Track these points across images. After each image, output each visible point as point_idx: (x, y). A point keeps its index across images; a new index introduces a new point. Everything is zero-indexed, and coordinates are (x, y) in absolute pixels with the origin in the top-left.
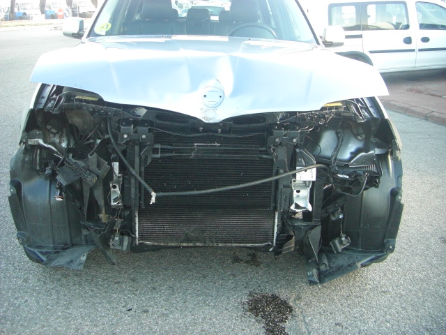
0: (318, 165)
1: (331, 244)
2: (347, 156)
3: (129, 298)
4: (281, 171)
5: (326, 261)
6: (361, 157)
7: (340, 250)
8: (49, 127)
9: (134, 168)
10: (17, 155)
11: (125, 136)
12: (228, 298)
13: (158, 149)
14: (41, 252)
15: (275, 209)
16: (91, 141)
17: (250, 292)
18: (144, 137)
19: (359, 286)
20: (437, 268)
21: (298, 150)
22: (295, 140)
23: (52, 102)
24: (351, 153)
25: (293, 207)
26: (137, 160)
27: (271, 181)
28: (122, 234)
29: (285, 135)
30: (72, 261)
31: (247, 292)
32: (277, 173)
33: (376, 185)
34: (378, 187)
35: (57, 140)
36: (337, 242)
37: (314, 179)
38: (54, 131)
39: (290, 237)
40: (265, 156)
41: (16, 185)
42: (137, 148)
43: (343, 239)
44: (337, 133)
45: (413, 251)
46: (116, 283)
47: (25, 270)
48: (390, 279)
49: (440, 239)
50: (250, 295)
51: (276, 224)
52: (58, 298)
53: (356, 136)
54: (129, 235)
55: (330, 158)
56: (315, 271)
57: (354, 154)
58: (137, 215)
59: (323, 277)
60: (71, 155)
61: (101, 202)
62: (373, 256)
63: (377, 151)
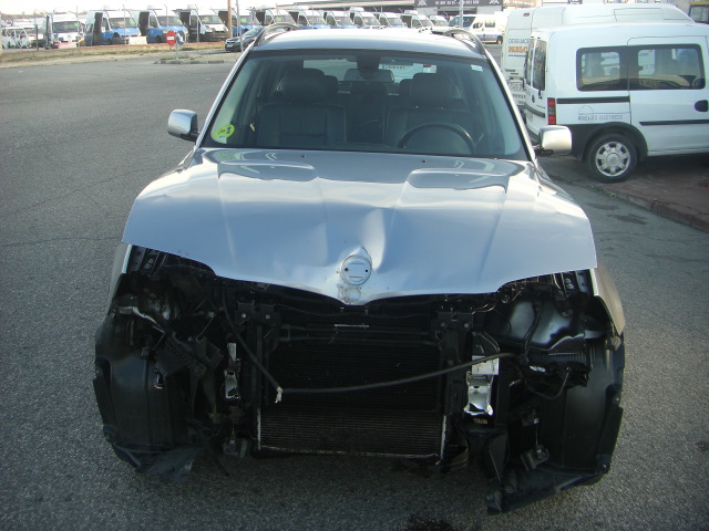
0: (502, 355)
1: (522, 457)
2: (546, 339)
3: (248, 516)
4: (451, 362)
5: (513, 482)
6: (564, 341)
7: (534, 467)
8: (146, 290)
9: (255, 354)
10: (104, 325)
11: (244, 316)
12: (381, 522)
13: (286, 330)
14: (134, 454)
15: (442, 412)
16: (202, 313)
17: (412, 516)
18: (268, 317)
19: (565, 514)
20: (684, 491)
21: (474, 334)
22: (466, 326)
23: (151, 261)
24: (553, 336)
25: (466, 409)
26: (259, 344)
27: (436, 377)
28: (240, 436)
29: (455, 318)
30: (173, 470)
31: (407, 515)
32: (446, 366)
33: (583, 383)
34: (585, 386)
35: (157, 309)
36: (529, 455)
37: (497, 372)
38: (153, 295)
39: (462, 449)
40: (428, 343)
41: (103, 364)
42: (259, 329)
43: (539, 451)
44: (534, 307)
45: (653, 463)
46: (232, 495)
47: (113, 470)
48: (611, 505)
49: (698, 444)
50: (411, 520)
51: (444, 430)
52: (155, 513)
53: (560, 311)
54: (248, 438)
55: (523, 341)
56: (497, 495)
57: (555, 337)
58: (259, 412)
59: (508, 503)
60: (174, 334)
61: (212, 398)
62: (579, 477)
63: (588, 335)
